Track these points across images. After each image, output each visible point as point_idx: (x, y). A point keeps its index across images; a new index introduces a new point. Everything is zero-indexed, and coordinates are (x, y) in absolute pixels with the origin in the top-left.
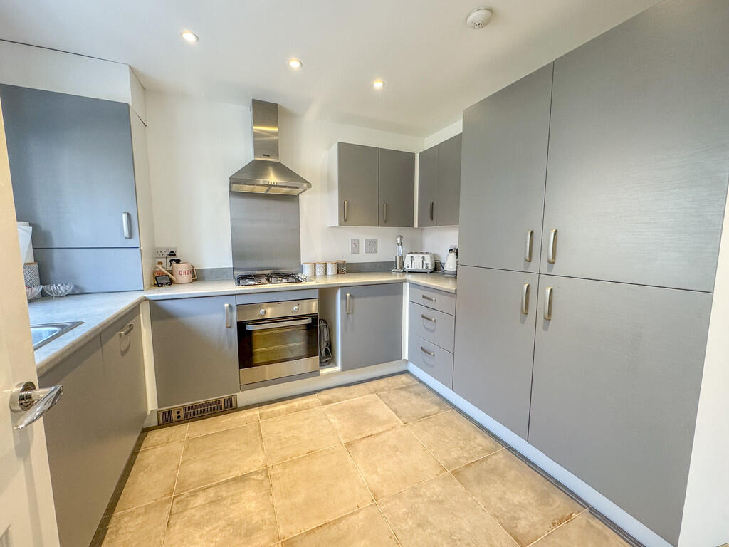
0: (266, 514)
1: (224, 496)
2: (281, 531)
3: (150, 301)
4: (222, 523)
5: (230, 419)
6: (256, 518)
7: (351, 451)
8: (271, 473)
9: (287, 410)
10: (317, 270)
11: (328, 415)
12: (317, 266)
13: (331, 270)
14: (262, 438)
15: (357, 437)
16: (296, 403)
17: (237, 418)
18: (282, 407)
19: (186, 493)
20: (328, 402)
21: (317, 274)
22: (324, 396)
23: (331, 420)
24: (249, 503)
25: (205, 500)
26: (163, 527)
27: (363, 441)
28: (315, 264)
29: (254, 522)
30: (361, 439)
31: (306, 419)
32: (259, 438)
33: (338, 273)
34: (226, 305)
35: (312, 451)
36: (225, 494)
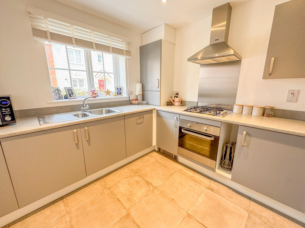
0: (138, 200)
1: (140, 183)
2: (132, 210)
3: (157, 110)
4: (131, 189)
5: (171, 163)
6: (135, 198)
7: (185, 220)
8: (155, 191)
9: (191, 176)
10: (244, 110)
11: (202, 195)
12: (244, 107)
13: (255, 112)
14: (169, 178)
15: (197, 218)
16: (197, 177)
17: (173, 164)
18: (191, 173)
19: (138, 174)
20: (212, 190)
21: (243, 113)
22: (214, 185)
23: (200, 198)
24: (140, 192)
25: (137, 180)
26: (126, 177)
27: (198, 224)
28: (243, 106)
29: (133, 198)
30: (198, 221)
31: (191, 186)
32: (169, 177)
33: (263, 115)
34: (176, 118)
35: (174, 200)
36: (141, 183)
